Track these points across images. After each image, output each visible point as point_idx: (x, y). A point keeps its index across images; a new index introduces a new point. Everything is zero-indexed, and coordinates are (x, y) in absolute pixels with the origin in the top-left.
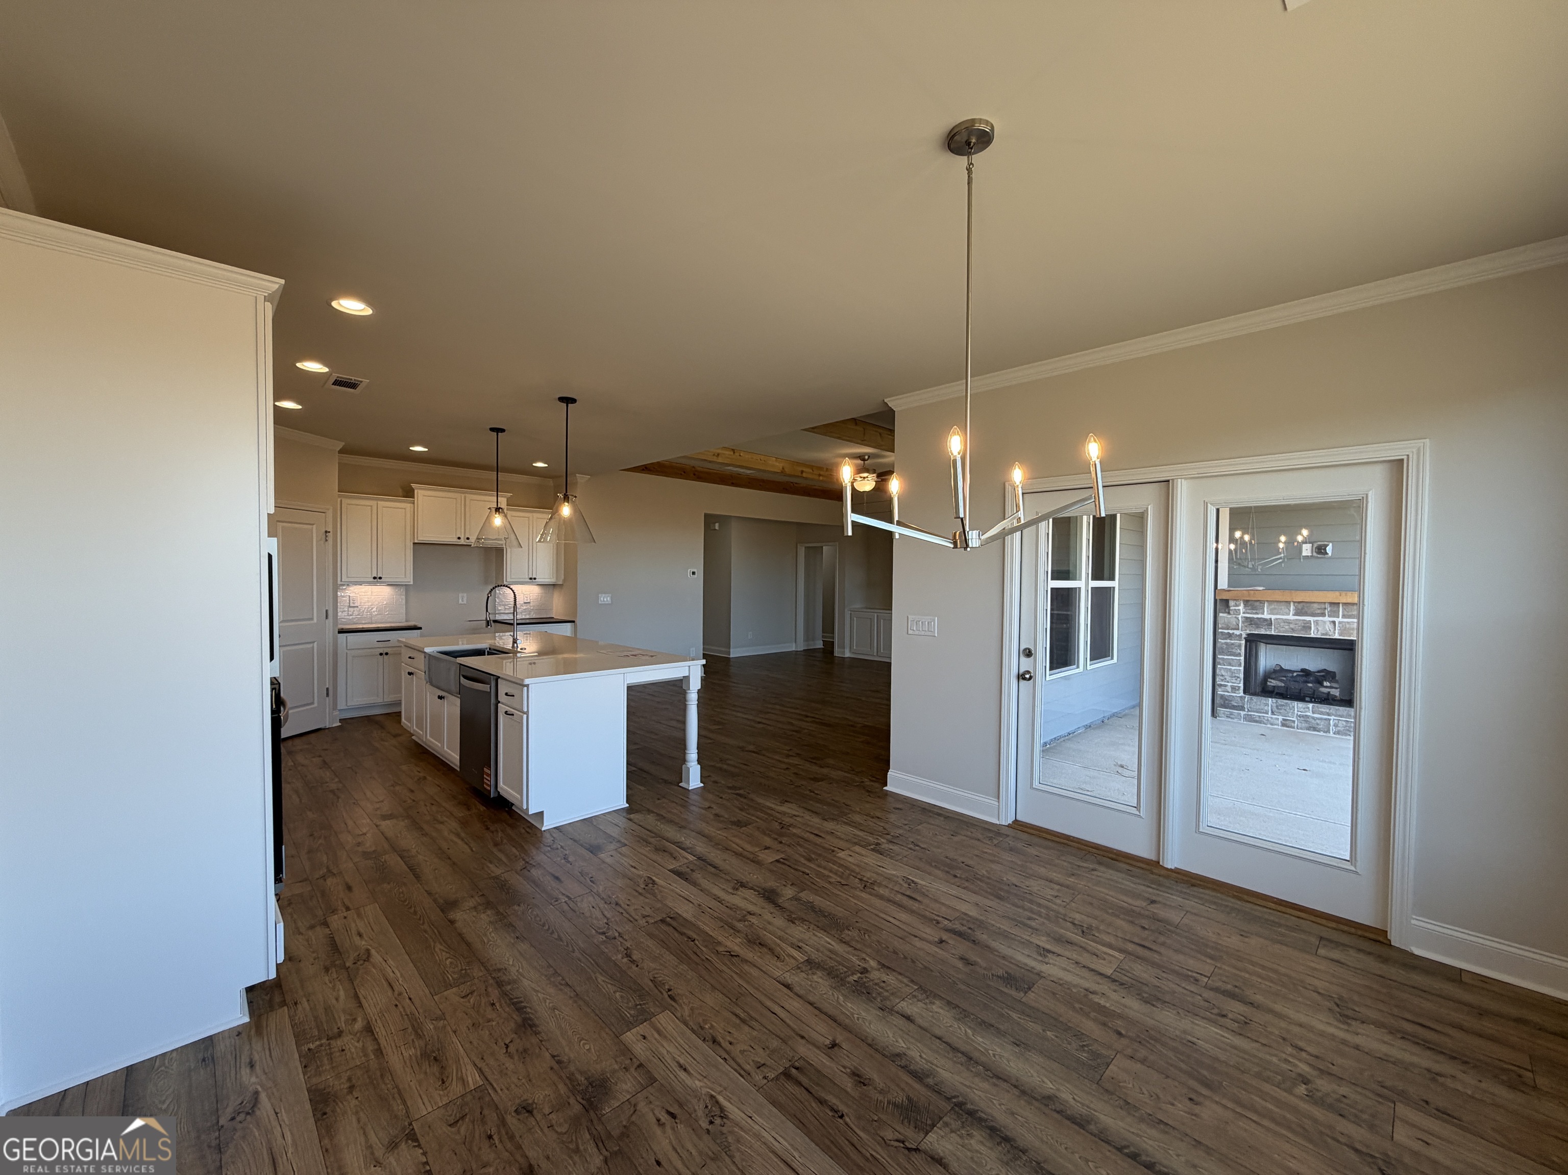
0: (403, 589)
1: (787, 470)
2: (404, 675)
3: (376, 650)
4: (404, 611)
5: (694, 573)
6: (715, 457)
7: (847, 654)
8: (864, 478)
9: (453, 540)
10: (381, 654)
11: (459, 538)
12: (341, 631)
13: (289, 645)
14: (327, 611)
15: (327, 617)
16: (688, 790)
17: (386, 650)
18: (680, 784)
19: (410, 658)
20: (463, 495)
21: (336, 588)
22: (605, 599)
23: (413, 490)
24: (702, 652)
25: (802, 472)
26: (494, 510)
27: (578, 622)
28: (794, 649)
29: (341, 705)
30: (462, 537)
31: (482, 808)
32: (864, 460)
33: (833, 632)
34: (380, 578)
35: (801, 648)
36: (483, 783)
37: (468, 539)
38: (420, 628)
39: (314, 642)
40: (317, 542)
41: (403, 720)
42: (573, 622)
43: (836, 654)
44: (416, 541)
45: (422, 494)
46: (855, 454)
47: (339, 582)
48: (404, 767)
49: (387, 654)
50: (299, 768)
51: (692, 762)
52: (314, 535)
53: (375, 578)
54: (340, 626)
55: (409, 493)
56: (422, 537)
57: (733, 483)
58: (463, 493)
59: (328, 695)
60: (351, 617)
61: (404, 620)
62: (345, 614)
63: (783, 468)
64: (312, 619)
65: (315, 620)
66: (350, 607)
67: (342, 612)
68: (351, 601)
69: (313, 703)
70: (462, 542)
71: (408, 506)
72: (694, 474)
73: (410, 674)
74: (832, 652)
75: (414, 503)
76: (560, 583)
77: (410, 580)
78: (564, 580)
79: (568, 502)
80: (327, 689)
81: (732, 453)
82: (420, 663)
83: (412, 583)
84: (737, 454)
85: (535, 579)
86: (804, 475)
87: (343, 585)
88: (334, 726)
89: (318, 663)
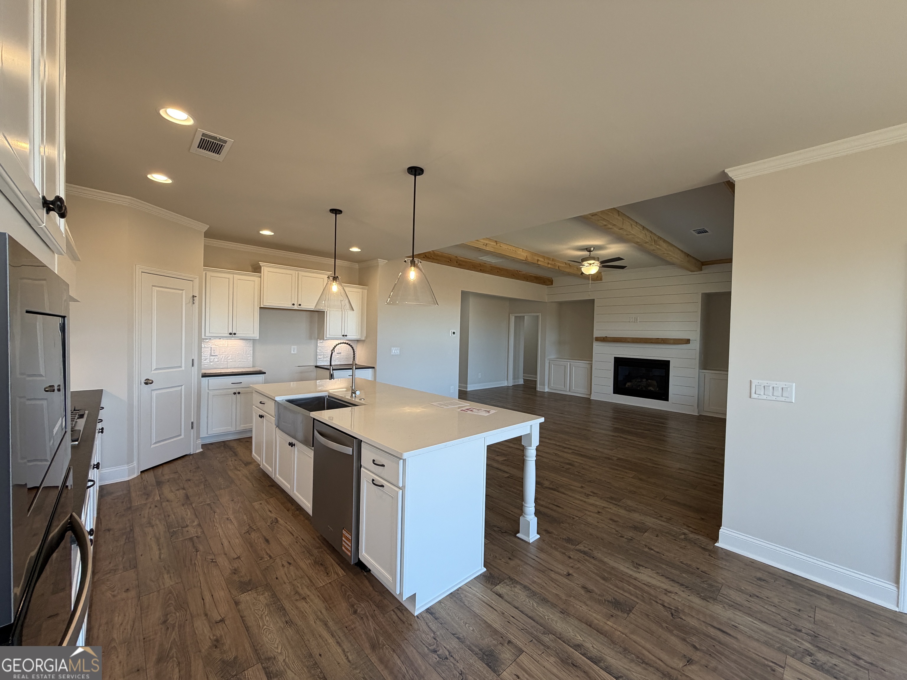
0: (250, 344)
1: (529, 259)
2: (255, 417)
3: (230, 390)
4: (251, 359)
5: (454, 333)
6: (484, 246)
7: (547, 390)
8: (591, 264)
9: (289, 306)
10: (235, 393)
11: (293, 304)
12: (204, 376)
13: (162, 389)
14: (193, 360)
15: (193, 365)
16: (529, 543)
17: (238, 390)
18: (518, 535)
19: (261, 402)
20: (297, 272)
21: (201, 340)
22: (395, 351)
23: (260, 267)
24: (458, 389)
25: (538, 260)
26: (331, 278)
27: (377, 368)
28: (506, 385)
29: (203, 434)
30: (296, 304)
31: (341, 572)
32: (590, 251)
33: (536, 374)
34: (235, 334)
35: (511, 384)
36: (342, 545)
37: (300, 305)
38: (265, 373)
39: (182, 386)
40: (186, 304)
41: (253, 453)
42: (374, 368)
43: (538, 389)
44: (262, 306)
45: (267, 269)
46: (583, 246)
47: (203, 337)
48: (256, 505)
49: (239, 393)
50: (164, 504)
51: (530, 515)
52: (184, 300)
53: (230, 334)
54: (204, 371)
55: (257, 269)
56: (267, 303)
57: (481, 270)
58: (297, 271)
59: (192, 428)
60: (212, 363)
61: (251, 366)
62: (208, 361)
63: (526, 257)
64: (181, 367)
65: (183, 368)
66: (211, 355)
67: (206, 360)
68: (212, 351)
69: (180, 435)
70: (296, 307)
71: (257, 279)
72: (457, 262)
73: (261, 416)
74: (535, 388)
75: (261, 277)
76: (364, 339)
77: (256, 336)
78: (366, 337)
79: (414, 266)
80: (192, 423)
81: (495, 244)
82: (270, 408)
83: (258, 338)
84: (499, 245)
85: (346, 336)
86: (539, 263)
87: (206, 339)
88: (197, 452)
89: (185, 402)
